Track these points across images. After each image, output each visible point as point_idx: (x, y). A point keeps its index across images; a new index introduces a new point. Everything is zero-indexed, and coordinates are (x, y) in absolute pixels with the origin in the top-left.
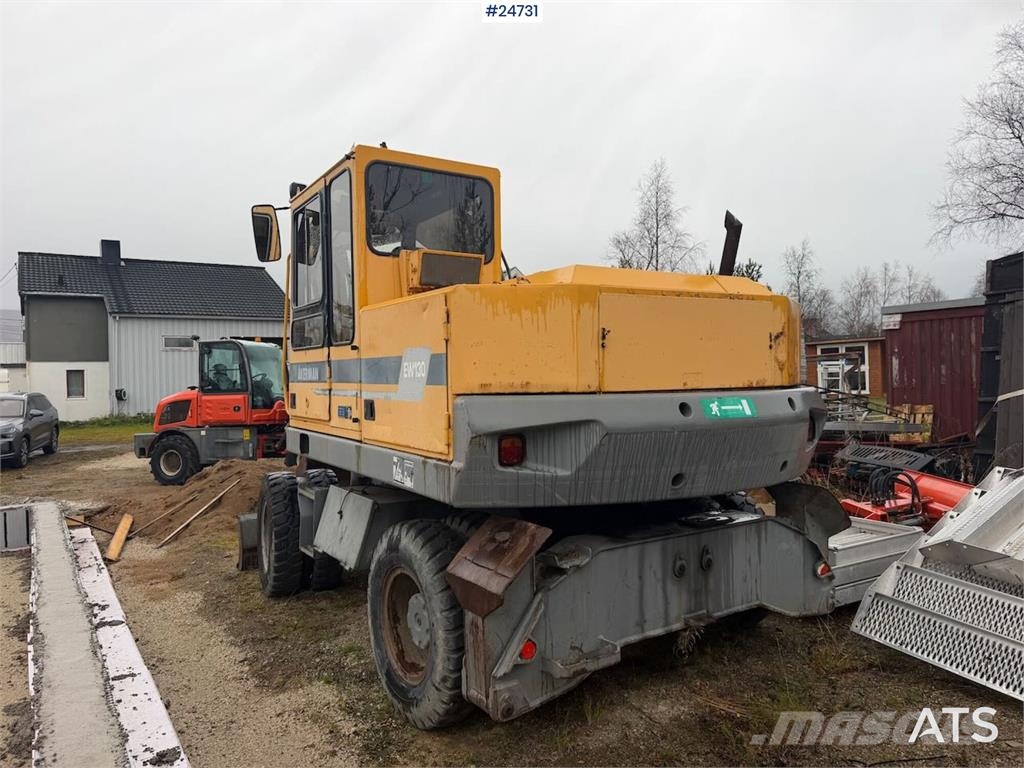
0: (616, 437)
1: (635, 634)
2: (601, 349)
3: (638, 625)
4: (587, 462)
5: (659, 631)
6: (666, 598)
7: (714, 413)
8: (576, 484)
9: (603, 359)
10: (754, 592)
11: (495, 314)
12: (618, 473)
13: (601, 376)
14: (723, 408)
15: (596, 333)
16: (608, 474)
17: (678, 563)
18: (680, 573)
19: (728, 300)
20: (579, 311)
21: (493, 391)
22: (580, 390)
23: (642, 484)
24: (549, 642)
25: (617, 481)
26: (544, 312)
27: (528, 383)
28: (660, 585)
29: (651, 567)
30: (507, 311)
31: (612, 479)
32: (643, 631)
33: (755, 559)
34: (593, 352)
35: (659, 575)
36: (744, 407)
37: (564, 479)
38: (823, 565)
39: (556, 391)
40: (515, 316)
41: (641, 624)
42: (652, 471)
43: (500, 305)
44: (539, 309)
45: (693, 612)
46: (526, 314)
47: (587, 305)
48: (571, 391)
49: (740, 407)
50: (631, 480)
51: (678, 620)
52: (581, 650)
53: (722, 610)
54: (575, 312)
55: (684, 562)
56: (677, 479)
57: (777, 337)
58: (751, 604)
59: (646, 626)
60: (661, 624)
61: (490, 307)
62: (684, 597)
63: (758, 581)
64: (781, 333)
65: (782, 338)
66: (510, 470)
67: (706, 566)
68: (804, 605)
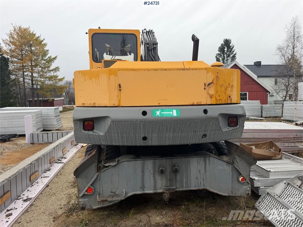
0: (115, 123)
1: (140, 191)
2: (119, 91)
3: (141, 188)
4: (108, 130)
5: (151, 192)
6: (155, 180)
7: (157, 115)
8: (106, 138)
9: (120, 95)
10: (202, 183)
11: (85, 80)
12: (120, 135)
13: (119, 101)
14: (162, 113)
15: (117, 86)
16: (116, 135)
17: (161, 169)
18: (162, 172)
19: (182, 71)
20: (109, 78)
21: (86, 106)
22: (110, 106)
23: (130, 139)
24: (101, 189)
25: (120, 138)
26: (99, 79)
27: (95, 103)
28: (152, 176)
29: (148, 169)
30: (88, 79)
31: (118, 137)
32: (144, 190)
33: (203, 171)
34: (116, 92)
35: (152, 171)
36: (174, 113)
37: (102, 136)
38: (242, 177)
39: (103, 106)
40: (91, 80)
41: (143, 188)
42: (133, 135)
43: (86, 76)
44: (97, 77)
45: (168, 187)
46: (94, 79)
47: (113, 76)
48: (107, 106)
49: (171, 113)
50: (125, 138)
51: (161, 189)
52: (115, 193)
53: (184, 188)
54: (108, 78)
55: (163, 168)
56: (145, 138)
57: (209, 84)
58: (199, 188)
59: (145, 189)
60: (153, 189)
61: (84, 77)
62: (164, 181)
63: (205, 180)
64: (212, 83)
65: (212, 84)
66: (87, 132)
67: (176, 171)
68: (232, 192)
